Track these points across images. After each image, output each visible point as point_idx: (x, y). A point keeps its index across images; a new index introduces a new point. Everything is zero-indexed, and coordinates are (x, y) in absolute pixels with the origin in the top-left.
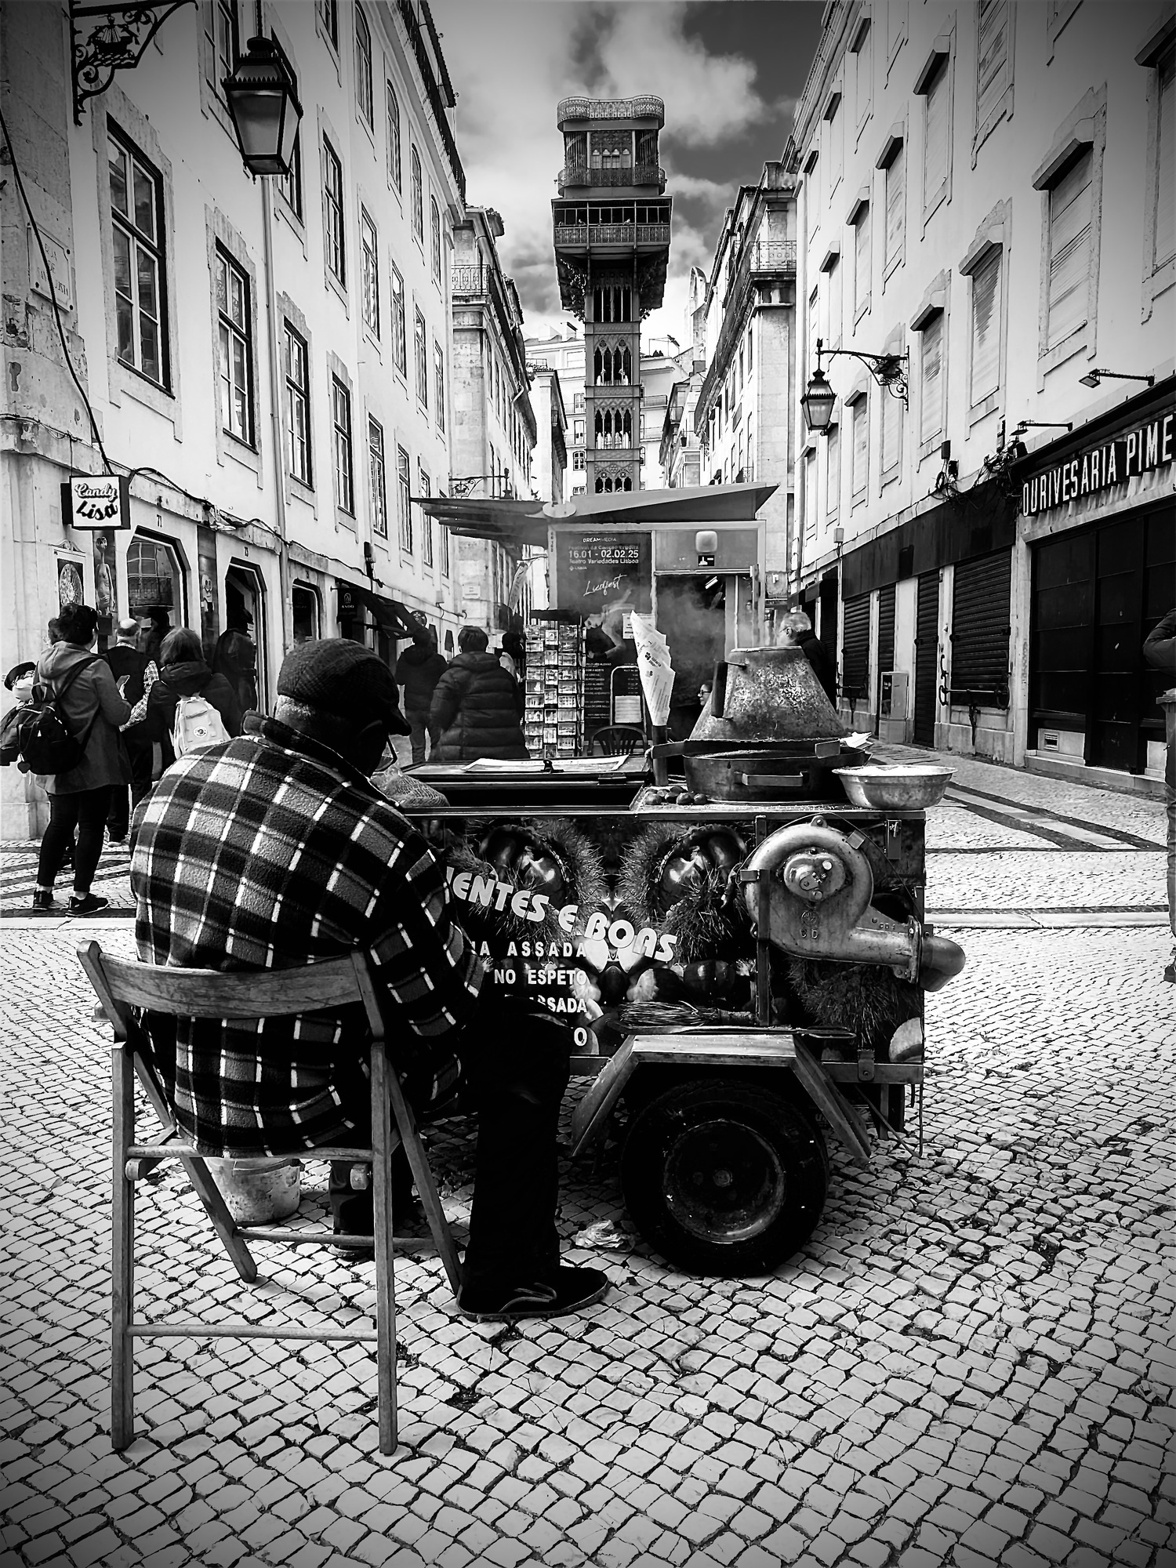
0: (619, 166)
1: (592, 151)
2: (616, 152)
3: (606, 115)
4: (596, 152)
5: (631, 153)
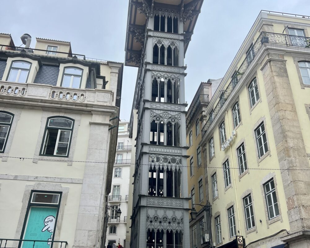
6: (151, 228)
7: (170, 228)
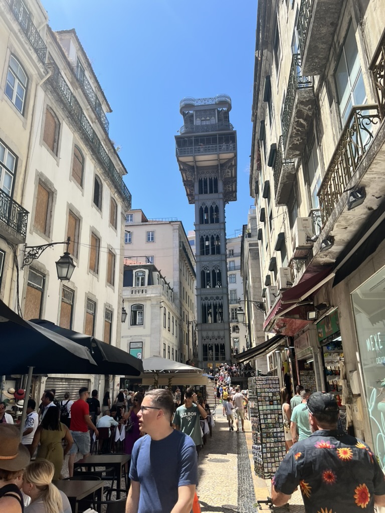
0: (209, 123)
1: (196, 119)
2: (208, 118)
3: (203, 104)
4: (198, 119)
5: (215, 117)
6: (205, 343)
7: (216, 343)
